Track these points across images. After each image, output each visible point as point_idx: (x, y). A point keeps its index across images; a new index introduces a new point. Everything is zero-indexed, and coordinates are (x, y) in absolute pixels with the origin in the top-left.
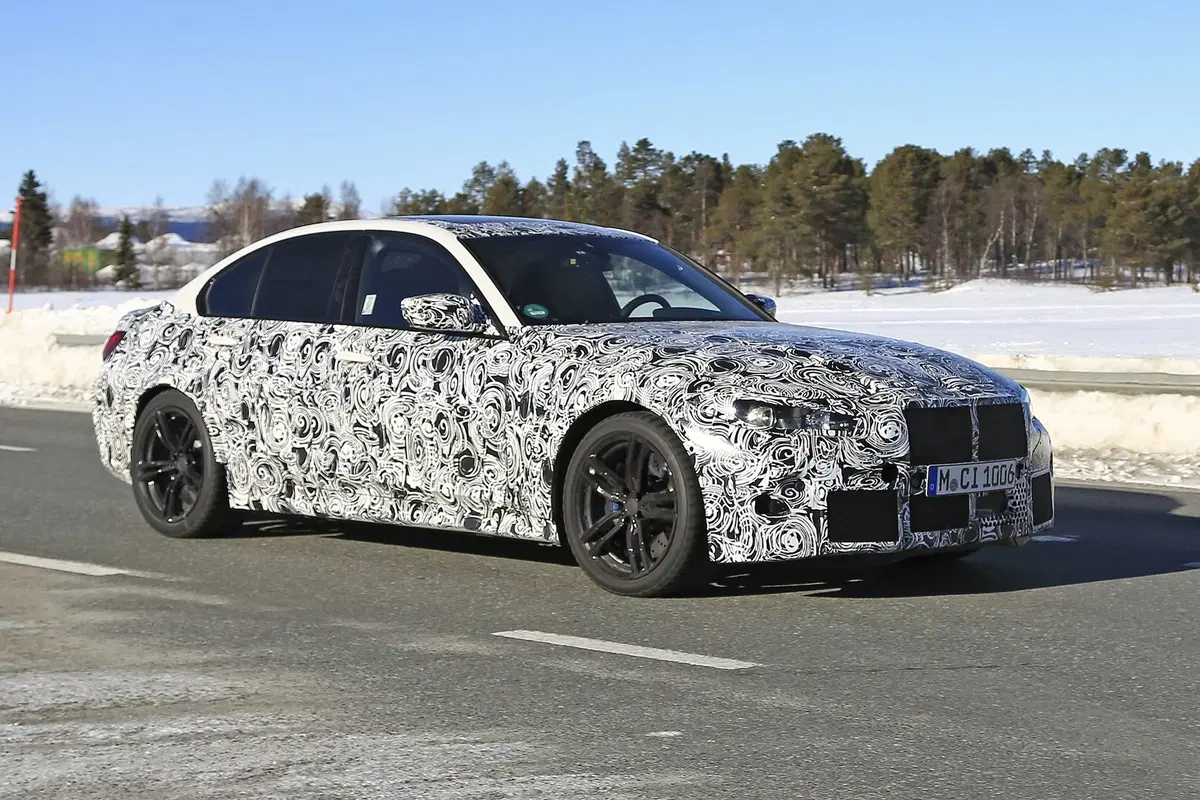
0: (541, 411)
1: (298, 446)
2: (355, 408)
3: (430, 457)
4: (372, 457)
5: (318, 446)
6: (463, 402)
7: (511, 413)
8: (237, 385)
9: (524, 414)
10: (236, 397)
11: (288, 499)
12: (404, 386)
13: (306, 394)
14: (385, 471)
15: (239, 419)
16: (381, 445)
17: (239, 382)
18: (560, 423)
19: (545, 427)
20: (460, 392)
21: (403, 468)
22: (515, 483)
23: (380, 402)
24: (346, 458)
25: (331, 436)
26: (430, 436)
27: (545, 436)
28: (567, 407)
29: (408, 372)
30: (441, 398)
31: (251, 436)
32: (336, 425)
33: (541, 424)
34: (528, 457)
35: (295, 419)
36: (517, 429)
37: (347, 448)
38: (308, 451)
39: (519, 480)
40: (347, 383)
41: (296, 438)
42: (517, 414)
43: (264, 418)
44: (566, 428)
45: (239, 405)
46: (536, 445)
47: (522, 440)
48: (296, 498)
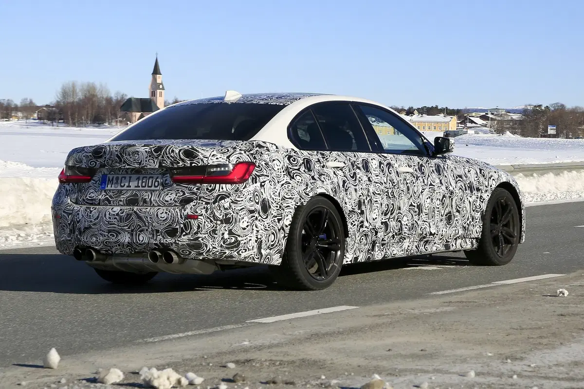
0: (478, 190)
1: (383, 221)
2: (411, 196)
3: (437, 217)
4: (416, 221)
5: (392, 219)
6: (451, 188)
7: (467, 191)
8: (356, 190)
9: (472, 192)
10: (355, 196)
11: (372, 253)
12: (430, 183)
13: (390, 191)
14: (422, 227)
15: (356, 210)
16: (419, 215)
17: (357, 187)
18: (487, 194)
19: (481, 196)
20: (449, 184)
21: (428, 224)
22: (466, 224)
23: (422, 192)
24: (405, 223)
25: (398, 213)
26: (438, 206)
27: (482, 200)
28: (489, 186)
29: (429, 176)
30: (444, 188)
31: (361, 219)
32: (402, 207)
33: (479, 195)
34: (474, 211)
35: (384, 206)
36: (469, 198)
37: (405, 218)
38: (388, 223)
39: (468, 222)
40: (407, 183)
41: (383, 217)
42: (469, 191)
43: (369, 207)
44: (490, 195)
45: (357, 201)
46: (478, 205)
47: (472, 203)
48: (376, 251)
